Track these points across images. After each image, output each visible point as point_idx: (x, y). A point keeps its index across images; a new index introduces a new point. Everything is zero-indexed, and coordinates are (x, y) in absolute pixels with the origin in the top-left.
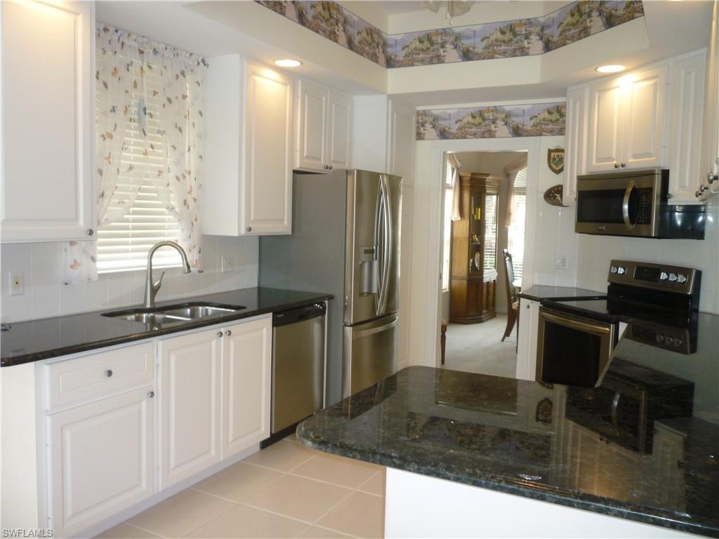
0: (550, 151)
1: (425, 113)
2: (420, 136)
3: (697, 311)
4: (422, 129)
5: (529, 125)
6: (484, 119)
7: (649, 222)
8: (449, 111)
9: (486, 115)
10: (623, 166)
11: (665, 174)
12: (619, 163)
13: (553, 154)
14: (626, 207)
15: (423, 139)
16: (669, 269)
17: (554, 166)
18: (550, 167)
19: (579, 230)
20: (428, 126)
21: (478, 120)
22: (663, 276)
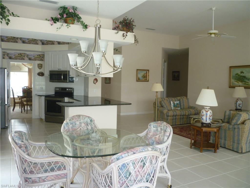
0: (38, 64)
1: (4, 52)
2: (3, 58)
3: (73, 95)
4: (4, 56)
5: (33, 58)
6: (22, 56)
7: (67, 80)
8: (12, 52)
9: (22, 54)
10: (60, 69)
11: (69, 71)
12: (59, 69)
13: (39, 65)
14: (62, 77)
15: (4, 59)
16: (68, 88)
17: (39, 67)
18: (38, 68)
19: (50, 81)
20: (6, 56)
21: (20, 55)
22: (67, 90)
